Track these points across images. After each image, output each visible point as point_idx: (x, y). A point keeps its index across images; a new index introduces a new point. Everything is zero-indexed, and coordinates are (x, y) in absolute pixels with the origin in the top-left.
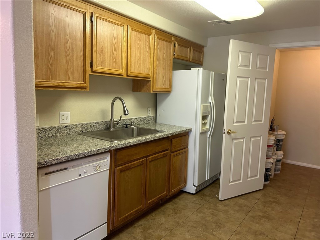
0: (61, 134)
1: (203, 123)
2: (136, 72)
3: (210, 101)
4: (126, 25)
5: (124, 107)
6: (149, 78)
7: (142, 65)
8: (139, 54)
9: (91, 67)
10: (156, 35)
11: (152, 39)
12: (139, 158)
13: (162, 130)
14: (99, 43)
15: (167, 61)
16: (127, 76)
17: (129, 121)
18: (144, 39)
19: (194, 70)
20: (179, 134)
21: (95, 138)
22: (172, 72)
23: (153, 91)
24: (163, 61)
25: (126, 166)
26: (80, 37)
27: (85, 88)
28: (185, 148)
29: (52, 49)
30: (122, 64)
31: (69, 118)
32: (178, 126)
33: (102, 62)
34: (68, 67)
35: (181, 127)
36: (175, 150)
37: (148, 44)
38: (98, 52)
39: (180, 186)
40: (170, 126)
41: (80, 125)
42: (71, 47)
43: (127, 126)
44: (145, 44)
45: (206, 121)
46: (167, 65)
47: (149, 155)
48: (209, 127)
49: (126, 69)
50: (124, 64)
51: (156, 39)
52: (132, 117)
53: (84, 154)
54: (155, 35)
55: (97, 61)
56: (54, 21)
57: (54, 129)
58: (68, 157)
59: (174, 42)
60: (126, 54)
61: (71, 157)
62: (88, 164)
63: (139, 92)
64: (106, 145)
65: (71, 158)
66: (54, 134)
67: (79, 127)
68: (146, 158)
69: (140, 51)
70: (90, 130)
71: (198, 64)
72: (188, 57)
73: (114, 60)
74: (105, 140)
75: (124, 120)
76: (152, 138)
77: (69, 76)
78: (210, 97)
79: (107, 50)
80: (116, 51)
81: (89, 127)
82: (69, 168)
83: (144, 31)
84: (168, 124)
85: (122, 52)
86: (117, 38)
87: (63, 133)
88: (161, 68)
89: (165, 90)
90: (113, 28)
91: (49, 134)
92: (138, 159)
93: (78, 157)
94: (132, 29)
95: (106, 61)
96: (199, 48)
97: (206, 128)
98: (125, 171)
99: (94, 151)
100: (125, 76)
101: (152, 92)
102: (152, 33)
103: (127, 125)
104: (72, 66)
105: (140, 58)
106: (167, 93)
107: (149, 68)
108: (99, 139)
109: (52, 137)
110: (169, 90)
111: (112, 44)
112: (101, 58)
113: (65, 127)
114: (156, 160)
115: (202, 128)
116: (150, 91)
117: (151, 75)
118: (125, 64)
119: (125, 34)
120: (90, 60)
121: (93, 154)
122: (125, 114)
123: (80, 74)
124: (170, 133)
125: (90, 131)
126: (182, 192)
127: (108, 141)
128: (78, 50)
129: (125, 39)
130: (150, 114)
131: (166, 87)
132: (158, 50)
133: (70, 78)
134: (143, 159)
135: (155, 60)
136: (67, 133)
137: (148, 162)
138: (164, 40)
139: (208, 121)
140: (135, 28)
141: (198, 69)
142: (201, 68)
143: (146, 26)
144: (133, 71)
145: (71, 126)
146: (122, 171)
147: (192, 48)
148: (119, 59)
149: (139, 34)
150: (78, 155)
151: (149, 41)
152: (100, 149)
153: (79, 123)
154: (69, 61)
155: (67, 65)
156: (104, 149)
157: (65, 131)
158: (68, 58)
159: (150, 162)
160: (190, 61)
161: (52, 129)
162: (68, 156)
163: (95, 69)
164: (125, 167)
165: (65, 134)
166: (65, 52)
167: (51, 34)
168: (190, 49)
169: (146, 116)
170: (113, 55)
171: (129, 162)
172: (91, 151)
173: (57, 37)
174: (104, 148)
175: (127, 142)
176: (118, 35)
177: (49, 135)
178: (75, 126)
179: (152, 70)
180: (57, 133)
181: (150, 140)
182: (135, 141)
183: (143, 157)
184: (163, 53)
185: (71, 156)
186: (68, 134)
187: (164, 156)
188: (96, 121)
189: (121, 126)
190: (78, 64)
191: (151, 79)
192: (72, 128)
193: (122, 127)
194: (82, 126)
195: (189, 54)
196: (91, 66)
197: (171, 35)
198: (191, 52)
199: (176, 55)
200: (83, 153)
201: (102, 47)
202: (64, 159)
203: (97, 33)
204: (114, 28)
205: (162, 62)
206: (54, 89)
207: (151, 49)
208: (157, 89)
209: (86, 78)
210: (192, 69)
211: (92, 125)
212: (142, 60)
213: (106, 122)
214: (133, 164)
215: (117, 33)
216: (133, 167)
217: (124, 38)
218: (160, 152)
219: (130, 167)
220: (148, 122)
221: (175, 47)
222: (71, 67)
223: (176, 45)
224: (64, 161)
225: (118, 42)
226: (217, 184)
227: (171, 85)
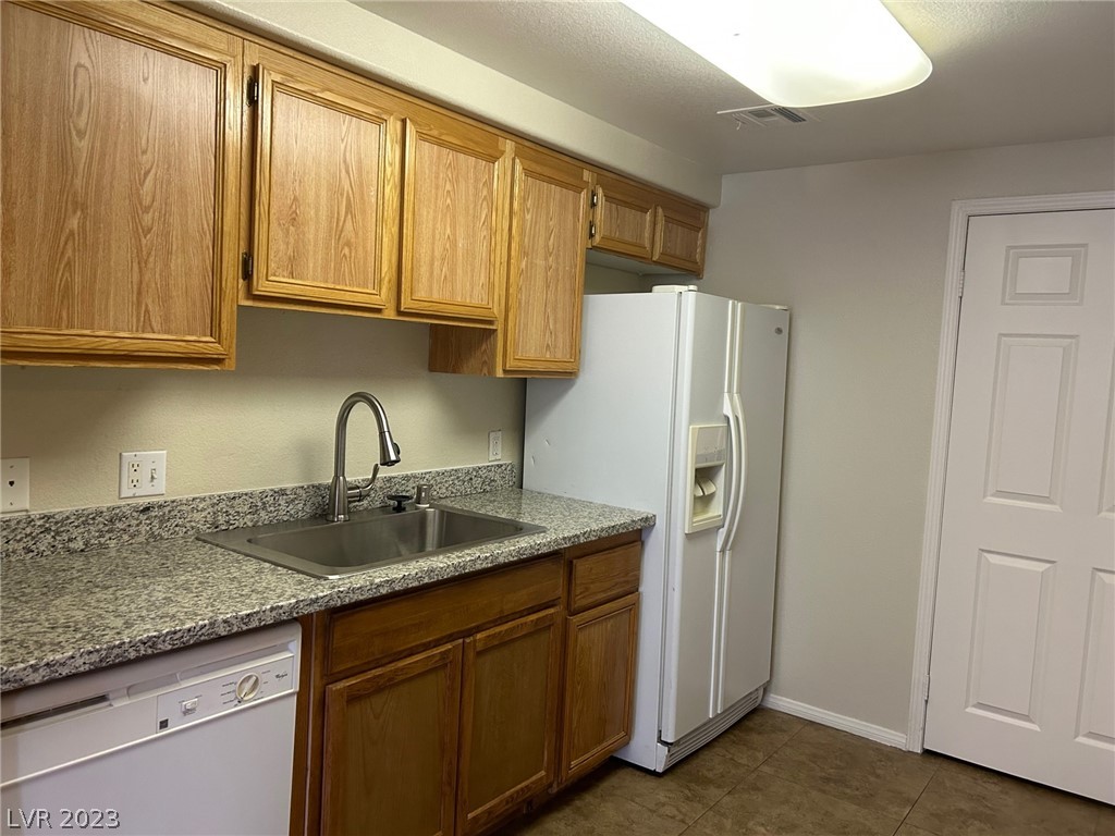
0: (126, 537)
1: (700, 498)
2: (436, 297)
3: (727, 410)
4: (397, 119)
5: (382, 433)
6: (491, 322)
7: (459, 271)
8: (448, 231)
9: (244, 279)
10: (517, 161)
11: (501, 176)
12: (430, 642)
13: (537, 522)
14: (282, 184)
15: (561, 260)
16: (400, 313)
17: (411, 484)
18: (471, 175)
19: (665, 294)
20: (600, 539)
21: (255, 558)
22: (582, 298)
23: (505, 371)
24: (546, 259)
25: (375, 677)
26: (198, 161)
27: (218, 361)
28: (628, 590)
29: (75, 203)
30: (378, 268)
31: (161, 475)
32: (605, 506)
33: (293, 260)
34: (146, 278)
35: (612, 510)
36: (584, 602)
37: (485, 193)
38: (278, 219)
39: (605, 744)
40: (571, 505)
41: (208, 502)
42: (158, 197)
43: (399, 503)
44: (476, 195)
45: (710, 488)
46: (561, 274)
47: (474, 628)
48: (721, 513)
49: (395, 288)
50: (385, 269)
51: (517, 174)
52: (425, 468)
53: (179, 634)
54: (514, 160)
55: (271, 257)
56: (87, 95)
57: (93, 519)
58: (104, 653)
59: (591, 187)
60: (395, 229)
61: (116, 651)
62: (203, 673)
63: (454, 372)
64: (289, 593)
65: (117, 656)
66: (92, 541)
67: (203, 510)
68: (461, 641)
69: (454, 217)
70: (248, 521)
71: (685, 270)
72: (647, 244)
73: (346, 251)
74: (290, 569)
75: (390, 479)
76: (486, 558)
77: (147, 311)
78: (726, 395)
79: (317, 214)
80: (354, 216)
81: (246, 508)
82: (111, 696)
83: (471, 145)
84: (565, 495)
85: (380, 221)
86: (360, 169)
87: (132, 536)
88: (539, 282)
89: (553, 367)
90: (344, 128)
91: (70, 540)
92: (427, 647)
93: (149, 651)
94: (422, 136)
95: (311, 253)
96: (688, 214)
97: (710, 515)
98: (369, 695)
99: (225, 621)
100: (390, 314)
101: (500, 374)
102: (503, 153)
103: (400, 499)
104: (161, 271)
105: (454, 244)
106: (564, 377)
107: (491, 286)
108: (267, 565)
109: (82, 551)
110: (569, 367)
111: (336, 191)
112: (288, 244)
113: (142, 511)
114: (503, 644)
115: (695, 514)
116: (492, 371)
117: (497, 311)
118: (390, 267)
119: (393, 154)
120: (243, 249)
121: (223, 634)
122: (386, 462)
123: (198, 304)
124: (564, 538)
125: (250, 524)
126: (614, 764)
127: (303, 573)
128: (190, 211)
129: (392, 171)
130: (496, 454)
131: (559, 356)
132: (528, 217)
133: (153, 320)
134: (449, 646)
135: (513, 253)
136: (153, 535)
137: (471, 655)
138: (551, 180)
139: (717, 487)
140: (435, 133)
141: (678, 288)
142: (692, 287)
143: (480, 125)
144: (421, 294)
145: (169, 508)
146: (354, 697)
147: (660, 210)
148: (364, 247)
149: (448, 156)
150: (151, 642)
151: (489, 184)
152: (257, 613)
153: (202, 495)
154: (149, 254)
155: (140, 268)
156: (274, 613)
157: (143, 528)
158: (144, 241)
159: (479, 654)
160: (654, 259)
161: (86, 519)
162: (101, 649)
163: (263, 286)
164: (368, 680)
165: (141, 539)
166: (133, 218)
167: (71, 144)
168: (655, 215)
169: (480, 465)
170: (341, 232)
171: (386, 660)
172: (212, 624)
173: (96, 157)
174: (272, 609)
175: (377, 581)
176: (362, 156)
177: (71, 545)
178: (184, 508)
179: (499, 291)
180: (107, 536)
181: (478, 567)
182: (414, 573)
183: (451, 635)
184: (547, 227)
185: (119, 646)
186: (155, 537)
187: (540, 628)
188: (276, 487)
189: (378, 504)
190: (187, 266)
191: (499, 326)
192: (172, 513)
193: (384, 508)
194: (213, 505)
195: (649, 233)
196: (247, 275)
197: (577, 163)
198: (659, 227)
199: (597, 238)
200: (175, 633)
201: (295, 199)
202: (82, 660)
203: (275, 143)
204: (348, 128)
205: (540, 262)
206: (81, 363)
207: (500, 212)
208: (520, 364)
209: (224, 319)
210: (656, 288)
211: (257, 502)
212: (460, 252)
213: (318, 487)
214: (402, 669)
215: (359, 147)
216: (401, 678)
217: (389, 169)
218: (522, 614)
219: (391, 679)
220: (488, 488)
221: (593, 205)
222: (157, 276)
223: (600, 198)
224: (82, 669)
225: (361, 184)
226: (751, 730)
227: (576, 348)
